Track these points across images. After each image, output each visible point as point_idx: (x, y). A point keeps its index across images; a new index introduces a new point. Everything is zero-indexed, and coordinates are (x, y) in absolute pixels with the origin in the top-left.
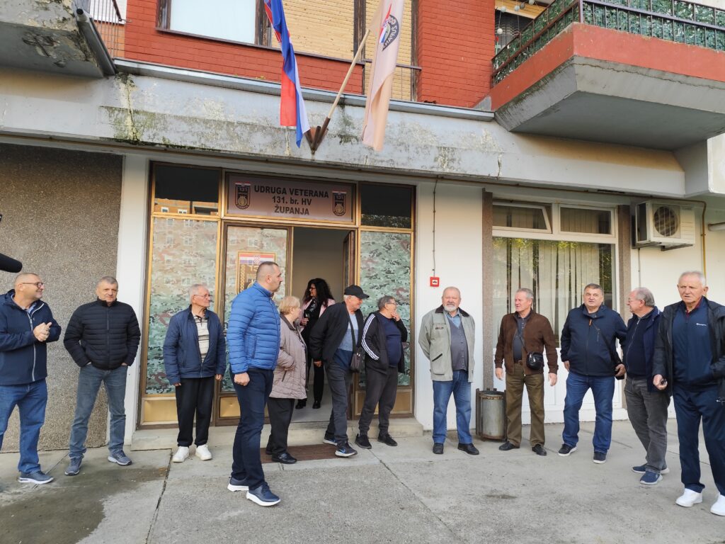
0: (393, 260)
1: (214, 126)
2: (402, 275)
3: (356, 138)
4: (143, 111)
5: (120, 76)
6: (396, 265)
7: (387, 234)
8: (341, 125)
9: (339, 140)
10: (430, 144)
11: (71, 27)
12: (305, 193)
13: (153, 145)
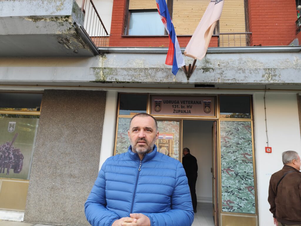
0: (240, 137)
1: (138, 71)
2: (246, 145)
3: (212, 69)
4: (108, 68)
5: (101, 55)
6: (243, 140)
7: (236, 122)
8: (204, 63)
9: (203, 71)
10: (259, 68)
11: (73, 32)
12: (189, 102)
13: (111, 82)
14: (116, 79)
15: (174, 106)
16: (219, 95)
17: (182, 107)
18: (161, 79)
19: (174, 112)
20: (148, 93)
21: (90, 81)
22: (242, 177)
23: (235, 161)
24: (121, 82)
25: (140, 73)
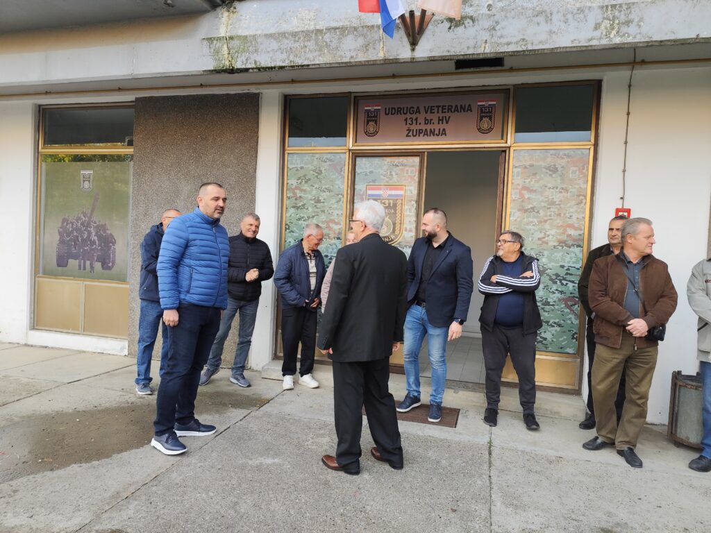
1: (302, 38)
2: (572, 207)
4: (238, 36)
5: (226, 5)
7: (551, 152)
9: (448, 25)
10: (589, 5)
12: (443, 109)
13: (246, 70)
14: (255, 62)
15: (409, 121)
16: (515, 86)
17: (427, 122)
18: (352, 54)
19: (407, 136)
20: (350, 93)
21: (204, 71)
22: (554, 277)
23: (540, 242)
24: (266, 68)
25: (306, 44)
